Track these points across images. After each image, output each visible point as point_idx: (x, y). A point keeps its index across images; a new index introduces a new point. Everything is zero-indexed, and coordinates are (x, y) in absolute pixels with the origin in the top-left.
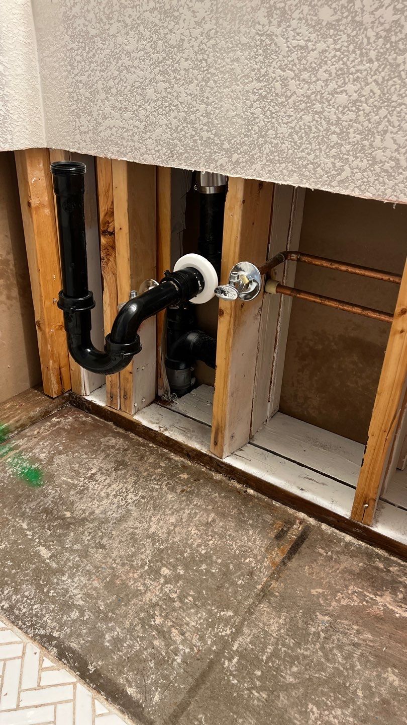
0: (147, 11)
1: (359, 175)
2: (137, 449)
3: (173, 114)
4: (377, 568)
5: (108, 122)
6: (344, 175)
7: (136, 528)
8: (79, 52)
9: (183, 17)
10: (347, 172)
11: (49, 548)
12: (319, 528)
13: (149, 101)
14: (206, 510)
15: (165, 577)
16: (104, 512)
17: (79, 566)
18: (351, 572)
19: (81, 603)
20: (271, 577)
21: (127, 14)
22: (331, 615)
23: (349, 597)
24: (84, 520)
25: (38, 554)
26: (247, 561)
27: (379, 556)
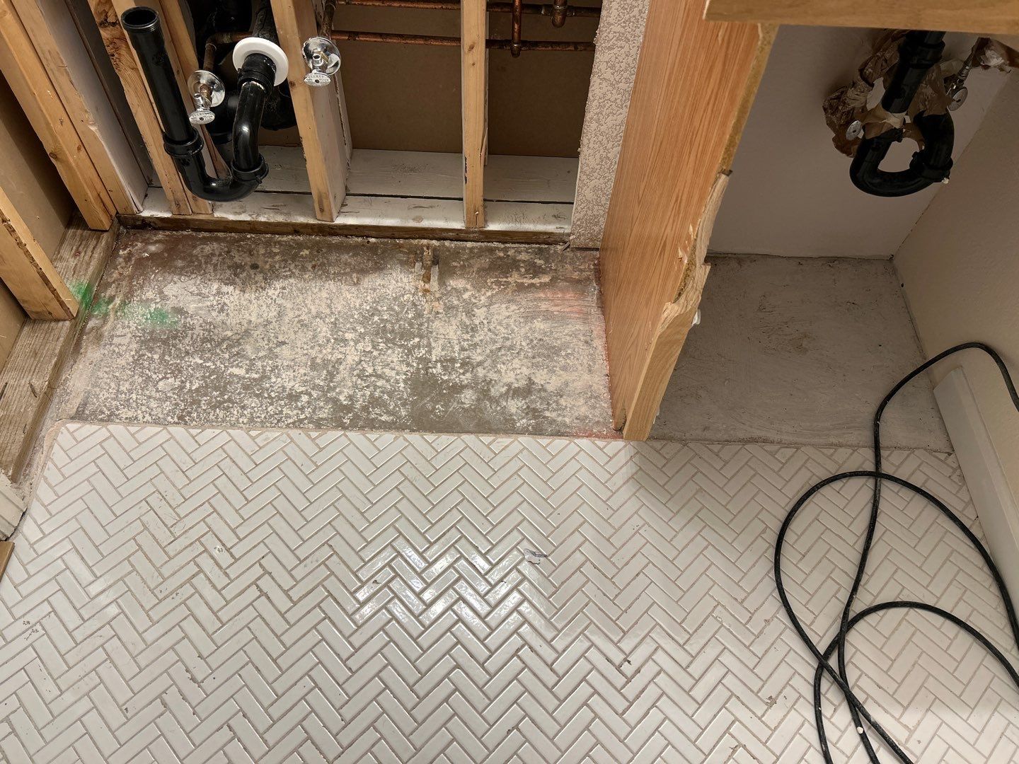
2: (239, 246)
4: (500, 258)
7: (299, 316)
11: (237, 366)
14: (345, 274)
15: (351, 339)
16: (259, 316)
17: (277, 366)
18: (484, 269)
22: (483, 307)
24: (247, 333)
25: (233, 375)
26: (405, 298)
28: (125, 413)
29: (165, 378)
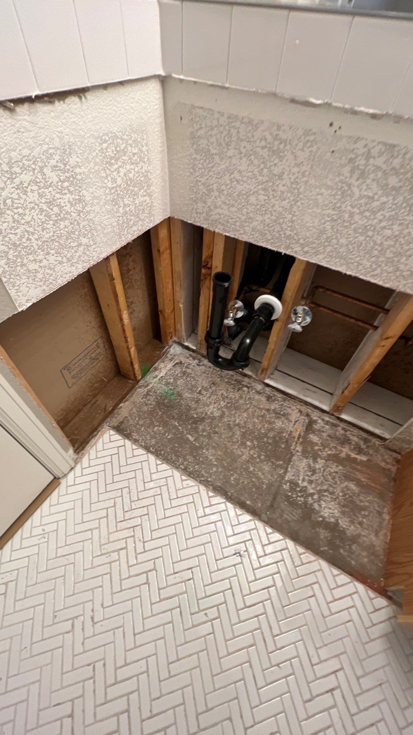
0: (259, 147)
1: (385, 274)
3: (267, 216)
4: (341, 433)
5: (218, 210)
6: (376, 272)
8: (202, 161)
9: (286, 158)
10: (378, 271)
11: (191, 435)
13: (252, 205)
15: (249, 446)
16: (212, 413)
17: (209, 444)
19: (215, 463)
20: (296, 442)
21: (243, 145)
22: (324, 459)
23: (331, 449)
24: (203, 418)
25: (187, 439)
26: (284, 435)
28: (135, 436)
29: (159, 426)
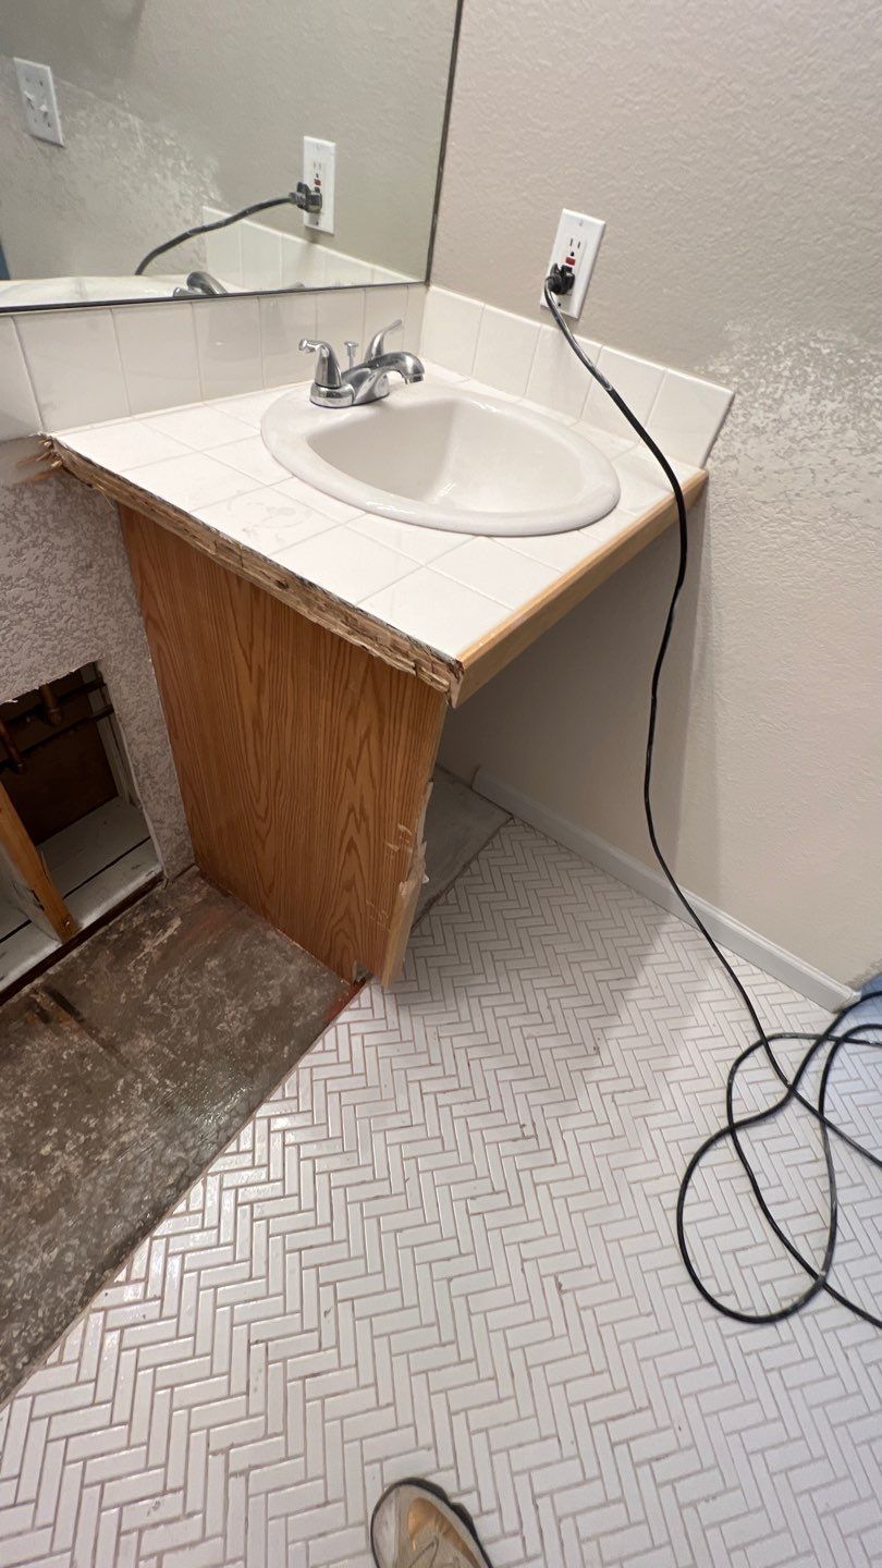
4: (115, 939)
12: (50, 976)
15: (53, 1150)
18: (113, 963)
19: (55, 1252)
20: (93, 1037)
22: (149, 993)
23: (137, 972)
27: (104, 934)
